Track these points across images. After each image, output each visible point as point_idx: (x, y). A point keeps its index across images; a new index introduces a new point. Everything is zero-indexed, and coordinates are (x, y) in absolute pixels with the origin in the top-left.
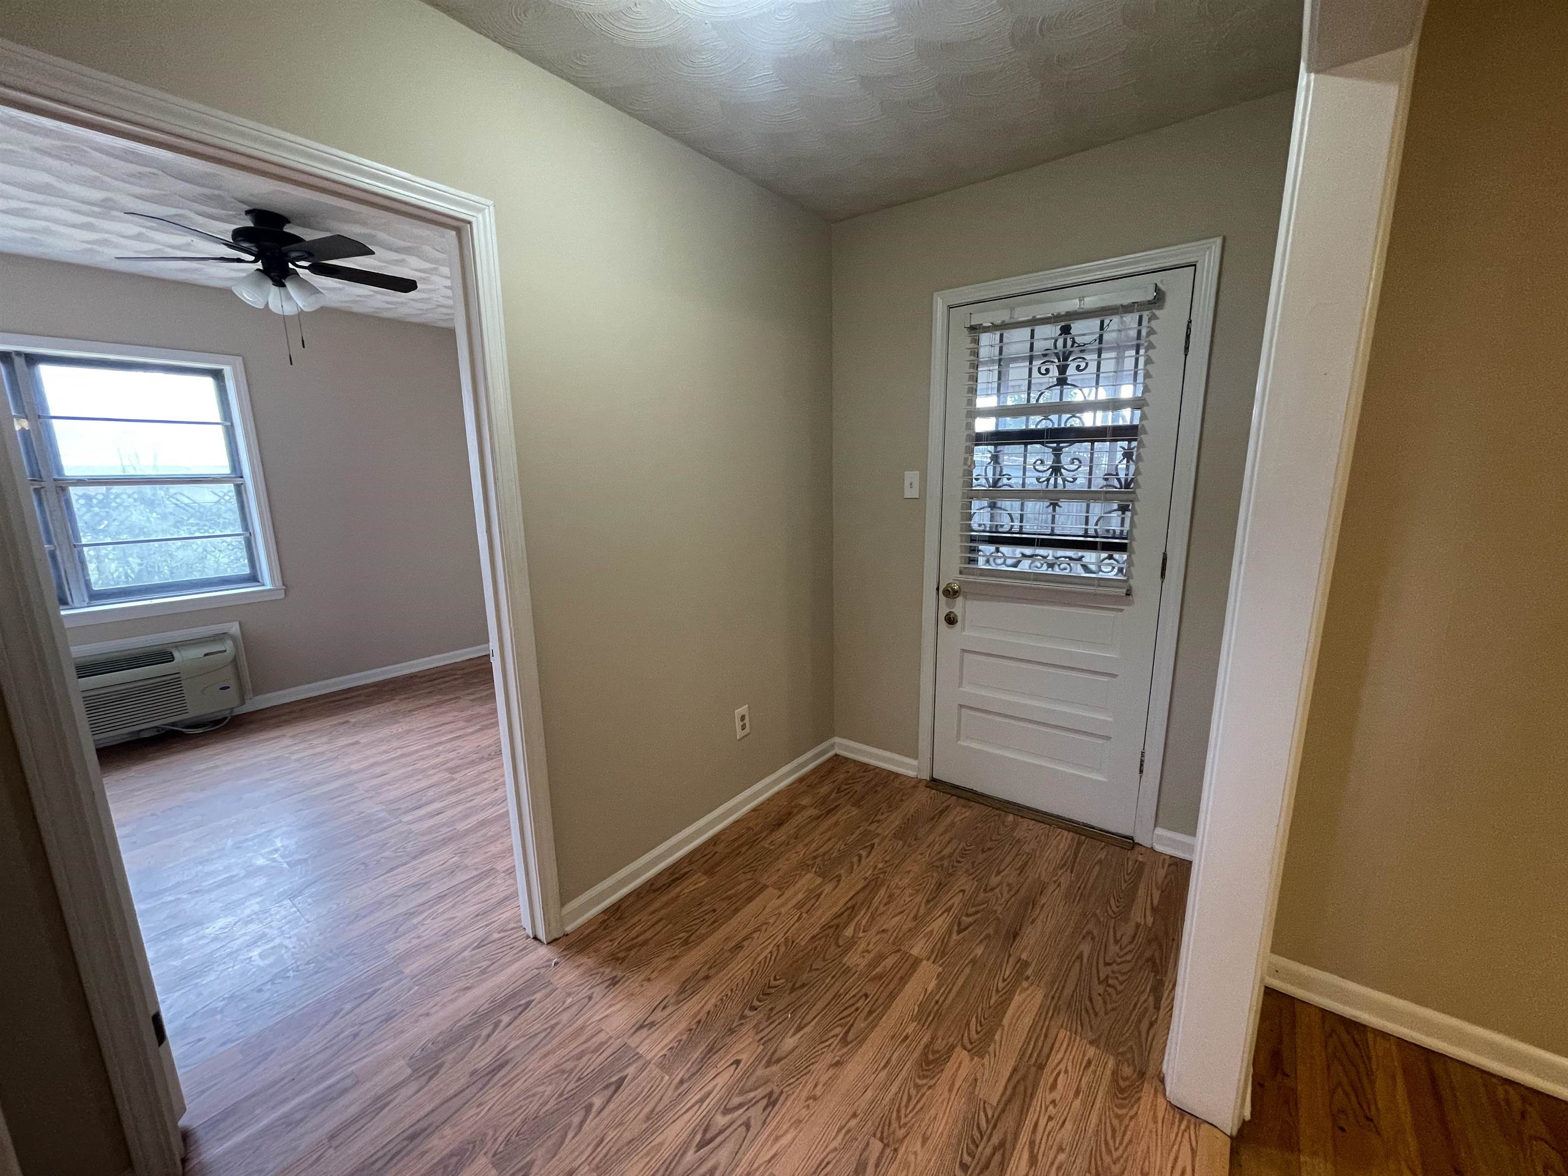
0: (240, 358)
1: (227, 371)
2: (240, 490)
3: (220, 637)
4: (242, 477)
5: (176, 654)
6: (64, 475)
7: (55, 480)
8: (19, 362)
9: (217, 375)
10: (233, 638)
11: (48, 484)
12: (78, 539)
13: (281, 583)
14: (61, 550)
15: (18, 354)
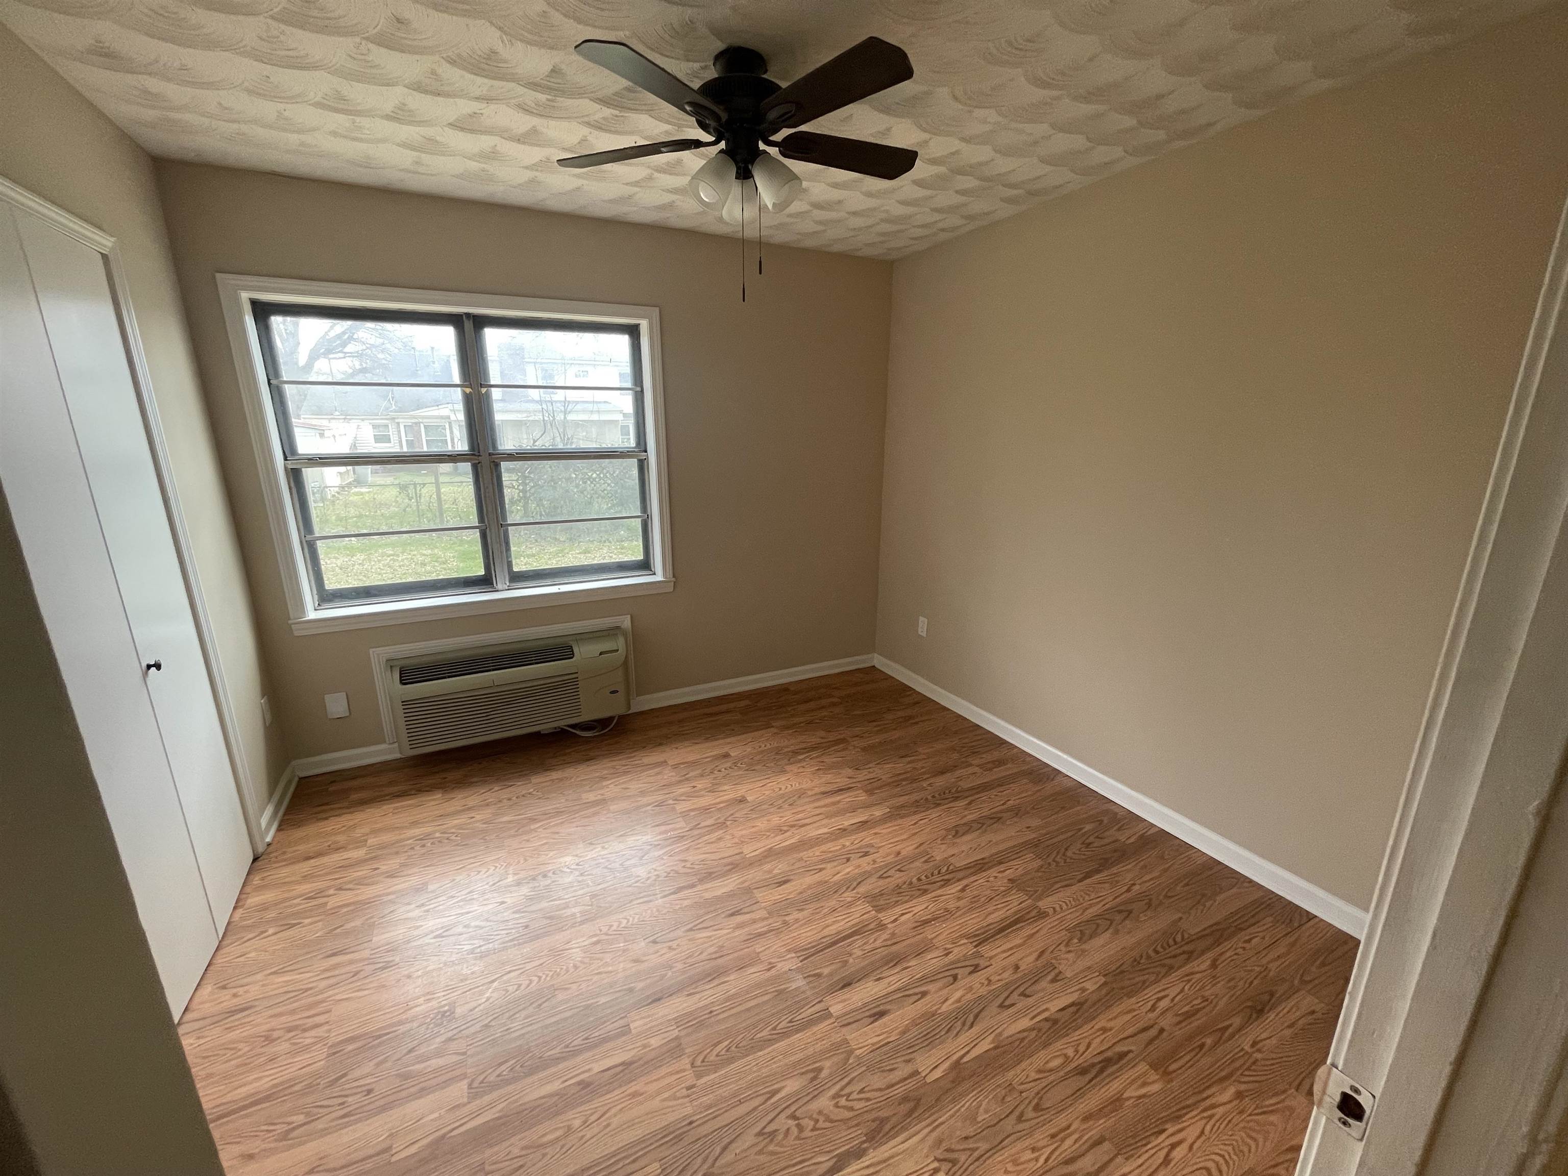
0: (657, 309)
1: (644, 325)
2: (642, 466)
3: (613, 632)
4: (646, 451)
5: (576, 650)
6: (498, 450)
7: (490, 454)
8: (468, 325)
9: (633, 331)
10: (625, 634)
11: (485, 459)
12: (504, 518)
13: (671, 576)
14: (490, 530)
15: (468, 315)
